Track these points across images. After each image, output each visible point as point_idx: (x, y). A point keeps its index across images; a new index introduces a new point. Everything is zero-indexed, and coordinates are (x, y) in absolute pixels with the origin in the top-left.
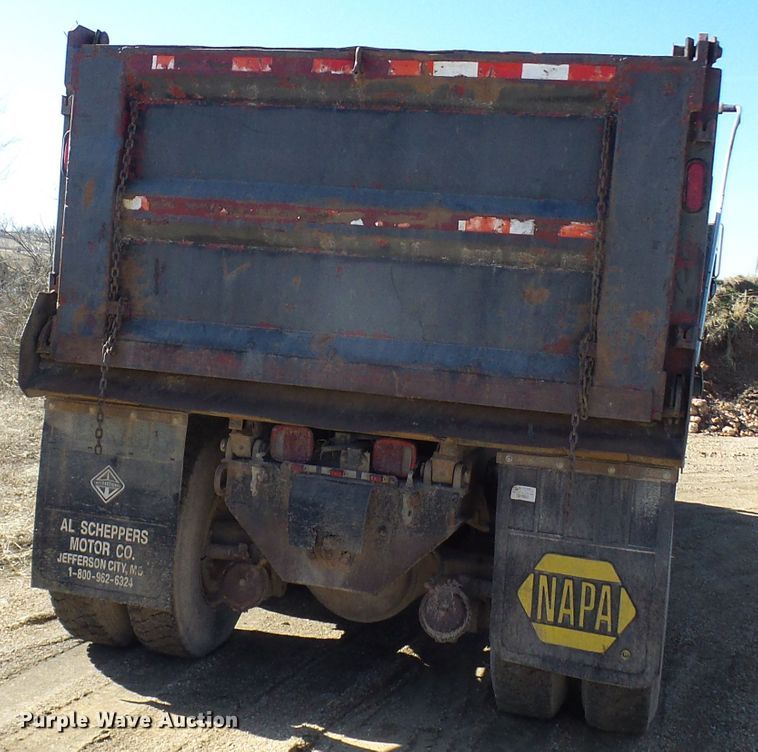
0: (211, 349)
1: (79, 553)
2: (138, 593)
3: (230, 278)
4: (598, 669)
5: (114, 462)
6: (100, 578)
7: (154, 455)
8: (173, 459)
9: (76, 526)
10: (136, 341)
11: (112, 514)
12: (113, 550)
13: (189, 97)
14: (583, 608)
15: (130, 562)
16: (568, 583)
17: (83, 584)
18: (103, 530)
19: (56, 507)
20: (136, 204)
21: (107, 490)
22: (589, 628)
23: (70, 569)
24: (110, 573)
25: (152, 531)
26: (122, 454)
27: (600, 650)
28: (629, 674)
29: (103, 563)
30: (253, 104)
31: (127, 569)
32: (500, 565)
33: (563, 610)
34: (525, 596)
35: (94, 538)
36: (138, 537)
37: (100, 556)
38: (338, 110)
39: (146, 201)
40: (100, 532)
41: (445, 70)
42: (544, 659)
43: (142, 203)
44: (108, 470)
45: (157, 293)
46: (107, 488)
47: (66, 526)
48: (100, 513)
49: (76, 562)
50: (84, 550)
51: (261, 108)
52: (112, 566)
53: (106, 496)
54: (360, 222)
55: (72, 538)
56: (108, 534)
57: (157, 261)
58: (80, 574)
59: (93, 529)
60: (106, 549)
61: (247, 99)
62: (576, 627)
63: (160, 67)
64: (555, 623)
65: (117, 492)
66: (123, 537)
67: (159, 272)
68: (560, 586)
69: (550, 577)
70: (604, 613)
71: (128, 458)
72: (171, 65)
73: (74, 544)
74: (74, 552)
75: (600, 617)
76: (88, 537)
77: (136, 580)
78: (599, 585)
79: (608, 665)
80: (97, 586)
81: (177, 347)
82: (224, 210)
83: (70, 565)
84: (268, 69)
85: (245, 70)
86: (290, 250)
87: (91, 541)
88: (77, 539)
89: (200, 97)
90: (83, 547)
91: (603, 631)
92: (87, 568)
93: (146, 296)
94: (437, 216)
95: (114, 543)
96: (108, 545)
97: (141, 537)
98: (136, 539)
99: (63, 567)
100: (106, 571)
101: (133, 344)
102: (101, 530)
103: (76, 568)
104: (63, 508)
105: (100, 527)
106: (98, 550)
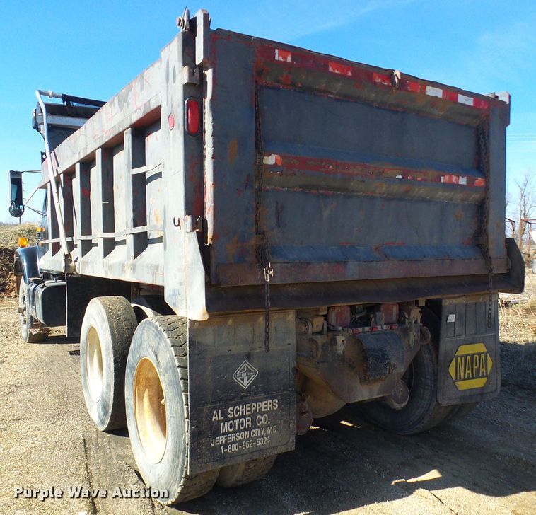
0: (329, 262)
1: (229, 433)
2: (274, 445)
3: (326, 213)
4: (482, 395)
5: (248, 357)
6: (246, 445)
7: (276, 344)
8: (289, 344)
9: (225, 414)
10: (280, 263)
11: (251, 395)
12: (253, 422)
13: (293, 84)
14: (475, 367)
15: (267, 425)
16: (469, 357)
17: (233, 455)
18: (245, 409)
19: (207, 403)
20: (271, 160)
21: (245, 379)
22: (478, 377)
23: (222, 448)
24: (252, 439)
25: (280, 398)
26: (253, 349)
27: (482, 385)
28: (492, 392)
29: (247, 434)
30: (331, 96)
31: (266, 431)
32: (441, 358)
33: (467, 371)
34: (452, 371)
35: (239, 418)
36: (271, 405)
37: (245, 430)
38: (376, 107)
39: (279, 158)
40: (243, 412)
41: (431, 91)
42: (460, 398)
43: (276, 160)
44: (245, 364)
45: (279, 226)
46: (245, 378)
47: (217, 416)
48: (242, 397)
49: (226, 441)
50: (232, 430)
51: (336, 99)
52: (254, 433)
53: (245, 383)
54: (400, 177)
55: (222, 424)
56: (249, 411)
57: (277, 203)
58: (230, 449)
59: (237, 411)
60: (248, 422)
61: (329, 92)
62: (473, 378)
63: (281, 59)
64: (464, 379)
65: (253, 378)
66: (260, 410)
67: (279, 211)
68: (466, 360)
69: (461, 357)
70: (483, 367)
71: (258, 351)
72: (289, 59)
73: (224, 427)
74: (224, 434)
75: (481, 369)
76: (234, 418)
77: (272, 436)
78: (480, 354)
79: (485, 391)
80: (244, 453)
81: (308, 264)
82: (331, 167)
83: (222, 445)
84: (350, 74)
85: (336, 72)
86: (358, 194)
87: (237, 421)
88: (226, 423)
89: (300, 85)
90: (231, 428)
91: (483, 376)
92: (235, 442)
93: (272, 229)
94: (432, 174)
95: (253, 416)
96: (250, 419)
97: (273, 405)
98: (270, 408)
99: (217, 448)
100: (250, 438)
101: (279, 265)
102: (244, 410)
103: (226, 446)
104: (213, 403)
105: (243, 408)
106: (242, 426)
